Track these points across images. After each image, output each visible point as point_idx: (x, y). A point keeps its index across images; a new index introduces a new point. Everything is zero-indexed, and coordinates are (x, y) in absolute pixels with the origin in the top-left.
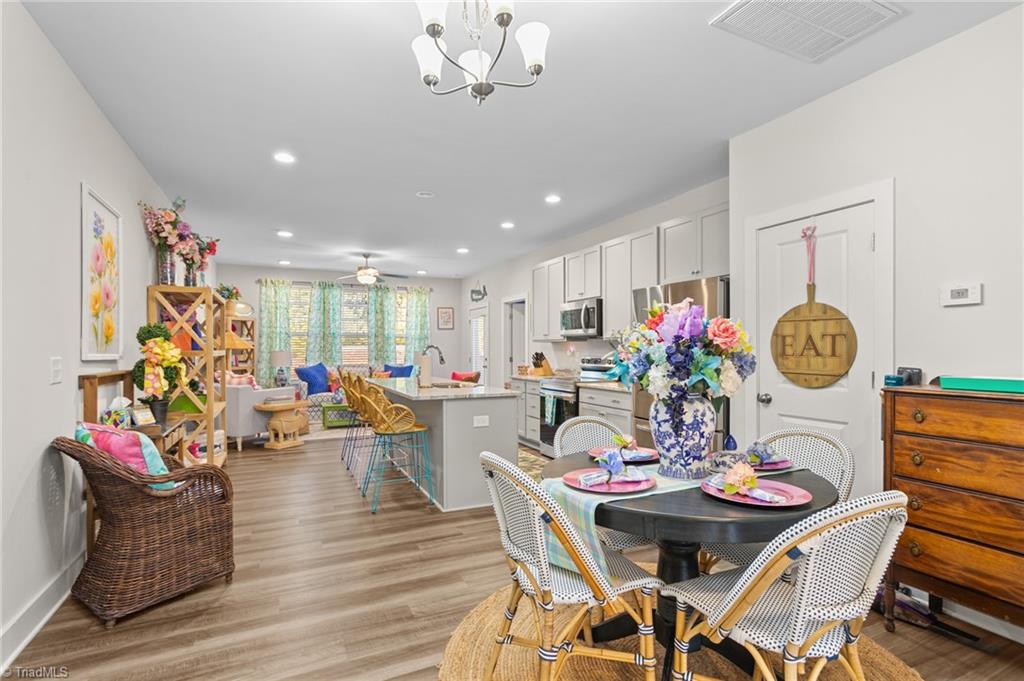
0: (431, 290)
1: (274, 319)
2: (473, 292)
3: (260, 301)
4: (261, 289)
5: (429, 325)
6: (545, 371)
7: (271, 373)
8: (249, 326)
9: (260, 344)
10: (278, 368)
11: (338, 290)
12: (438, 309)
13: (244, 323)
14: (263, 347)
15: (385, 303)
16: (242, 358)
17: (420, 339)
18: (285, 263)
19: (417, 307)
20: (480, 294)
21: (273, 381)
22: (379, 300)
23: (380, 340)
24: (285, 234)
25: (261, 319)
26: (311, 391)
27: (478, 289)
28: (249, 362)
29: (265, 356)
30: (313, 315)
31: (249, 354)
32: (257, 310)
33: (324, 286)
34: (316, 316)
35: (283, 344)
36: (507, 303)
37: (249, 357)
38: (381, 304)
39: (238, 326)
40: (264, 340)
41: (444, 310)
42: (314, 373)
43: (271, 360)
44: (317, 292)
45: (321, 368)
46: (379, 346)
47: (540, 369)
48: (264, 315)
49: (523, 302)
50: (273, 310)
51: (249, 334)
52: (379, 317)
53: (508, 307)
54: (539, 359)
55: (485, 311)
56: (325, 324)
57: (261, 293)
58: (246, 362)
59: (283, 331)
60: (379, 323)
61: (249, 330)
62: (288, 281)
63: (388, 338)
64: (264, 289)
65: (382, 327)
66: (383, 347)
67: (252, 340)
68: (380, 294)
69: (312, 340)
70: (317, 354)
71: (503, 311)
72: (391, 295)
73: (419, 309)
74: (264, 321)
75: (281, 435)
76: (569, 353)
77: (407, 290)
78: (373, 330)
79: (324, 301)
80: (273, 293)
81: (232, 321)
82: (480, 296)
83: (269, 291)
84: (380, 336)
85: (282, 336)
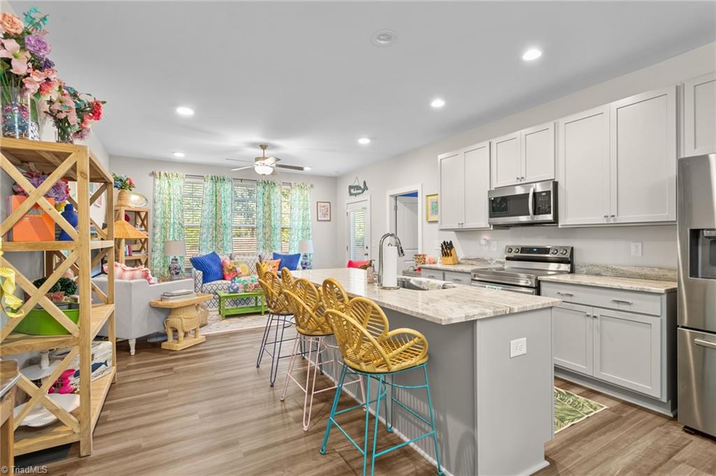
0: (312, 186)
1: (167, 210)
2: (351, 187)
3: (154, 193)
4: (154, 181)
5: (309, 217)
7: (165, 262)
8: (143, 217)
9: (154, 235)
10: (172, 257)
11: (229, 184)
12: (318, 203)
13: (138, 213)
14: (157, 236)
15: (272, 197)
16: (135, 247)
18: (179, 155)
19: (300, 201)
21: (167, 269)
22: (267, 194)
23: (267, 230)
25: (155, 210)
26: (205, 280)
27: (356, 184)
28: (143, 251)
29: (159, 245)
30: (206, 207)
31: (143, 244)
32: (150, 200)
33: (216, 180)
34: (209, 208)
35: (176, 234)
36: (392, 196)
37: (143, 247)
38: (268, 198)
39: (132, 216)
40: (158, 230)
41: (323, 204)
42: (208, 261)
43: (164, 250)
44: (209, 185)
45: (214, 256)
46: (267, 236)
47: (449, 259)
48: (158, 206)
49: (415, 194)
50: (167, 202)
51: (143, 224)
52: (266, 209)
53: (393, 199)
54: (447, 248)
55: (367, 204)
56: (217, 216)
57: (155, 185)
58: (140, 251)
59: (177, 222)
60: (267, 214)
61: (143, 221)
62: (182, 174)
63: (275, 229)
64: (157, 182)
65: (269, 219)
66: (270, 236)
67: (146, 230)
68: (267, 188)
69: (205, 230)
70: (210, 243)
71: (388, 203)
72: (277, 190)
73: (302, 203)
74: (158, 212)
75: (181, 334)
77: (291, 186)
78: (261, 222)
79: (216, 194)
80: (167, 185)
81: (126, 211)
82: (360, 191)
83: (162, 183)
84: (268, 227)
85: (176, 226)
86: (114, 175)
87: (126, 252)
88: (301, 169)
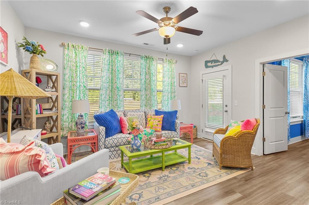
1: (74, 75)
2: (207, 62)
4: (64, 51)
7: (73, 117)
8: (54, 80)
9: (64, 95)
10: (78, 114)
11: (122, 57)
12: (179, 74)
13: (49, 76)
14: (66, 97)
15: (152, 68)
16: (47, 106)
17: (171, 93)
19: (169, 72)
21: (74, 124)
22: (148, 65)
23: (148, 93)
25: (64, 75)
26: (108, 135)
28: (54, 109)
29: (68, 104)
30: (104, 74)
31: (54, 103)
32: (61, 67)
33: (112, 53)
34: (106, 75)
35: (82, 95)
36: (261, 63)
37: (54, 106)
38: (149, 69)
39: (44, 79)
40: (67, 91)
41: (183, 75)
42: (109, 118)
43: (72, 108)
44: (106, 57)
45: (112, 113)
46: (148, 96)
48: (67, 71)
50: (74, 68)
51: (54, 86)
52: (147, 77)
53: (262, 66)
56: (112, 81)
57: (64, 54)
58: (51, 109)
59: (82, 85)
60: (148, 81)
61: (54, 83)
62: (86, 47)
63: (153, 92)
64: (66, 52)
65: (150, 84)
66: (150, 97)
67: (56, 91)
68: (148, 62)
69: (104, 92)
71: (258, 69)
72: (154, 63)
74: (67, 76)
78: (144, 86)
79: (112, 64)
80: (74, 55)
82: (220, 63)
83: (70, 53)
84: (149, 90)
85: (82, 88)
86: (26, 39)
87: (37, 110)
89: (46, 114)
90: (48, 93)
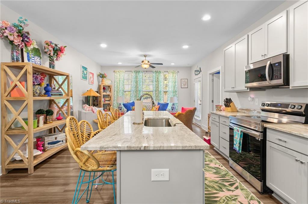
0: (178, 72)
1: (119, 85)
3: (115, 78)
4: (115, 74)
5: (177, 86)
6: (232, 109)
11: (142, 73)
12: (181, 80)
13: (109, 86)
15: (159, 78)
16: (107, 99)
17: (173, 92)
18: (120, 63)
19: (172, 79)
20: (199, 71)
22: (157, 77)
23: (157, 92)
24: (104, 46)
27: (197, 69)
29: (116, 98)
30: (132, 83)
32: (113, 82)
33: (136, 72)
34: (134, 84)
35: (122, 94)
36: (210, 74)
37: (110, 99)
38: (157, 78)
40: (115, 93)
41: (184, 80)
44: (134, 74)
45: (133, 103)
46: (157, 95)
47: (229, 109)
48: (116, 83)
49: (219, 73)
50: (119, 82)
52: (157, 83)
53: (211, 76)
54: (228, 102)
55: (200, 79)
56: (136, 87)
57: (115, 76)
58: (109, 101)
59: (122, 89)
60: (157, 85)
61: (110, 89)
62: (124, 71)
63: (160, 92)
65: (158, 87)
66: (158, 95)
68: (157, 74)
69: (132, 93)
70: (134, 98)
72: (162, 74)
73: (173, 80)
74: (116, 86)
76: (249, 99)
77: (168, 72)
78: (155, 89)
79: (136, 77)
80: (119, 75)
81: (103, 86)
82: (198, 73)
83: (117, 75)
84: (157, 91)
85: (122, 91)
86: (100, 72)
87: (103, 101)
88: (162, 64)
89: (107, 102)
90: (108, 93)
